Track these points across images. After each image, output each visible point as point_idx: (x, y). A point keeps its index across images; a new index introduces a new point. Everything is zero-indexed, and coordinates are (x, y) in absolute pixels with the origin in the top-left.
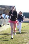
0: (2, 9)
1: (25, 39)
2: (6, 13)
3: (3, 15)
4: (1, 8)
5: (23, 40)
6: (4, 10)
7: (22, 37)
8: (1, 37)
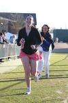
0: (4, 21)
1: (59, 92)
2: (14, 30)
3: (7, 36)
4: (2, 18)
5: (54, 93)
6: (10, 24)
7: (52, 87)
8: (2, 87)
